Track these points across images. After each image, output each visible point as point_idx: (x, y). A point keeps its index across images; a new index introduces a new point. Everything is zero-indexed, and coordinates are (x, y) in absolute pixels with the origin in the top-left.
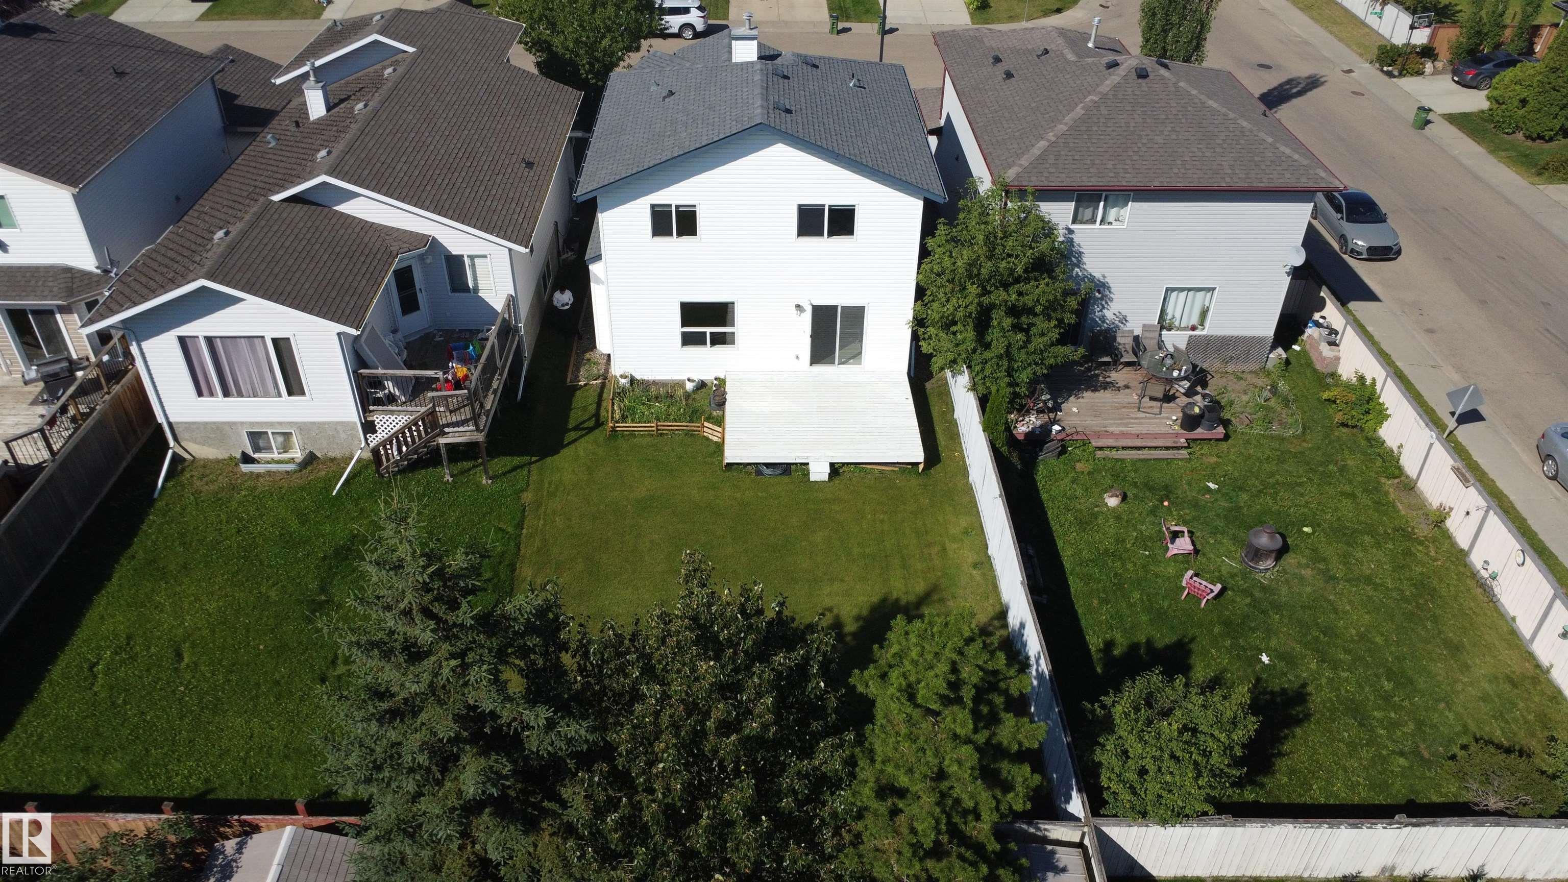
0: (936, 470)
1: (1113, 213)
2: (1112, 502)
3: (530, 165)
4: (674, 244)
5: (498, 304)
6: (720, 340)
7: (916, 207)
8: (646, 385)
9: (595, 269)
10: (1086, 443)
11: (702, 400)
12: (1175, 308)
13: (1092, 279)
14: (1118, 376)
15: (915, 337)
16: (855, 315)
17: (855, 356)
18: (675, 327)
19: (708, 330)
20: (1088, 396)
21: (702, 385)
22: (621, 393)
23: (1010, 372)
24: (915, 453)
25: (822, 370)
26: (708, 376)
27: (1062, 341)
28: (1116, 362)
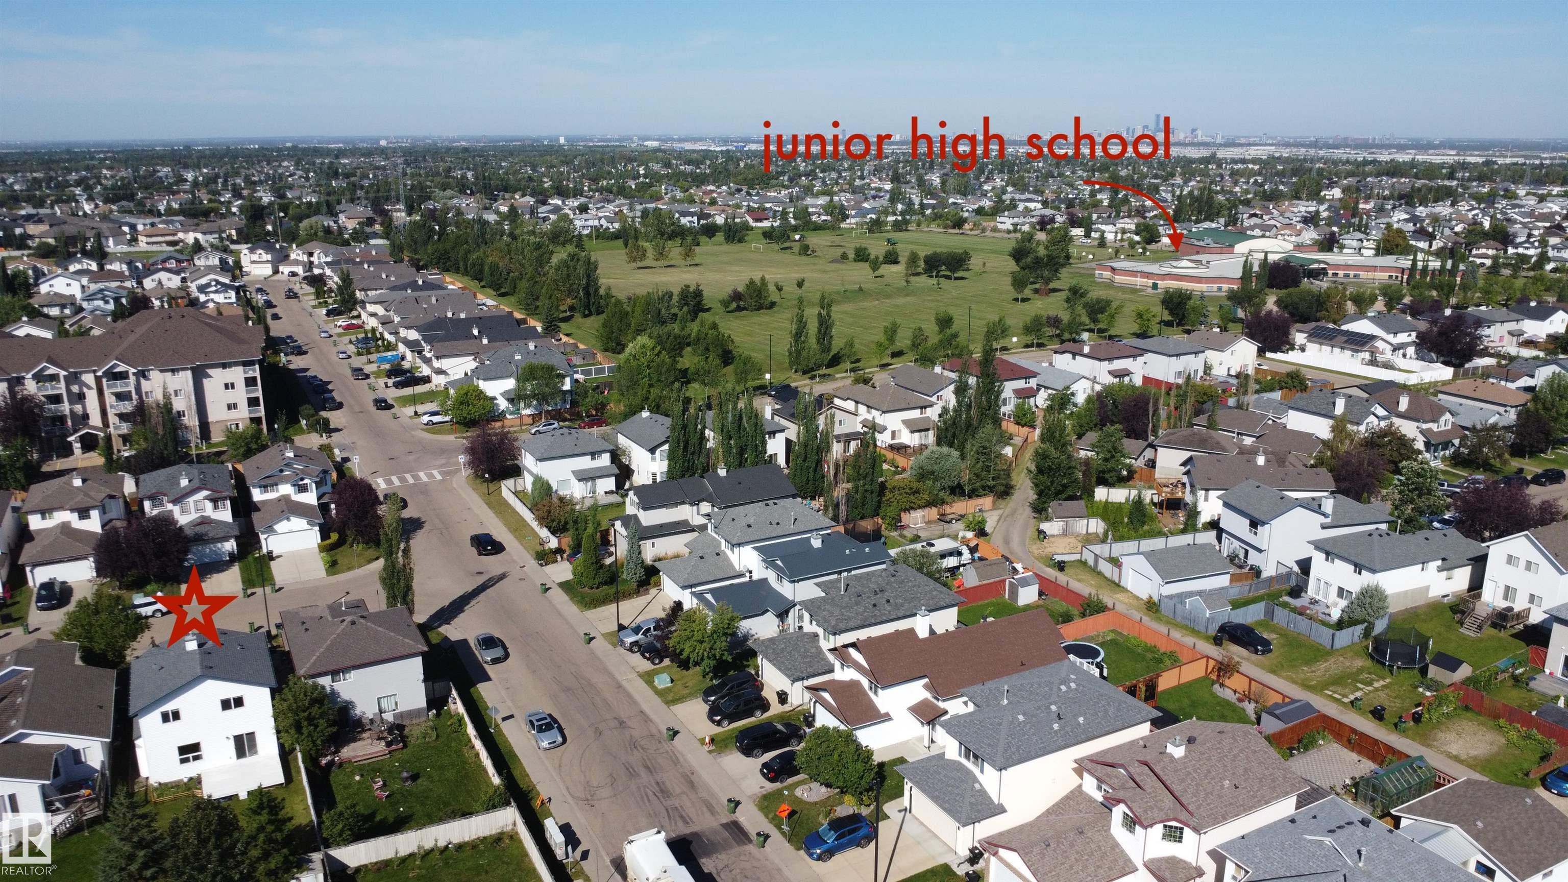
0: (292, 786)
1: (347, 676)
2: (357, 778)
3: (101, 707)
4: (172, 724)
5: (97, 765)
6: (196, 758)
7: (266, 692)
8: (166, 784)
9: (137, 742)
10: (350, 761)
11: (192, 784)
12: (384, 704)
13: (346, 702)
14: (365, 735)
15: (278, 739)
16: (251, 736)
17: (256, 753)
18: (177, 757)
19: (191, 755)
20: (352, 745)
21: (191, 779)
22: (156, 789)
23: (314, 742)
24: (281, 779)
25: (243, 761)
26: (193, 774)
27: (330, 726)
28: (364, 731)
